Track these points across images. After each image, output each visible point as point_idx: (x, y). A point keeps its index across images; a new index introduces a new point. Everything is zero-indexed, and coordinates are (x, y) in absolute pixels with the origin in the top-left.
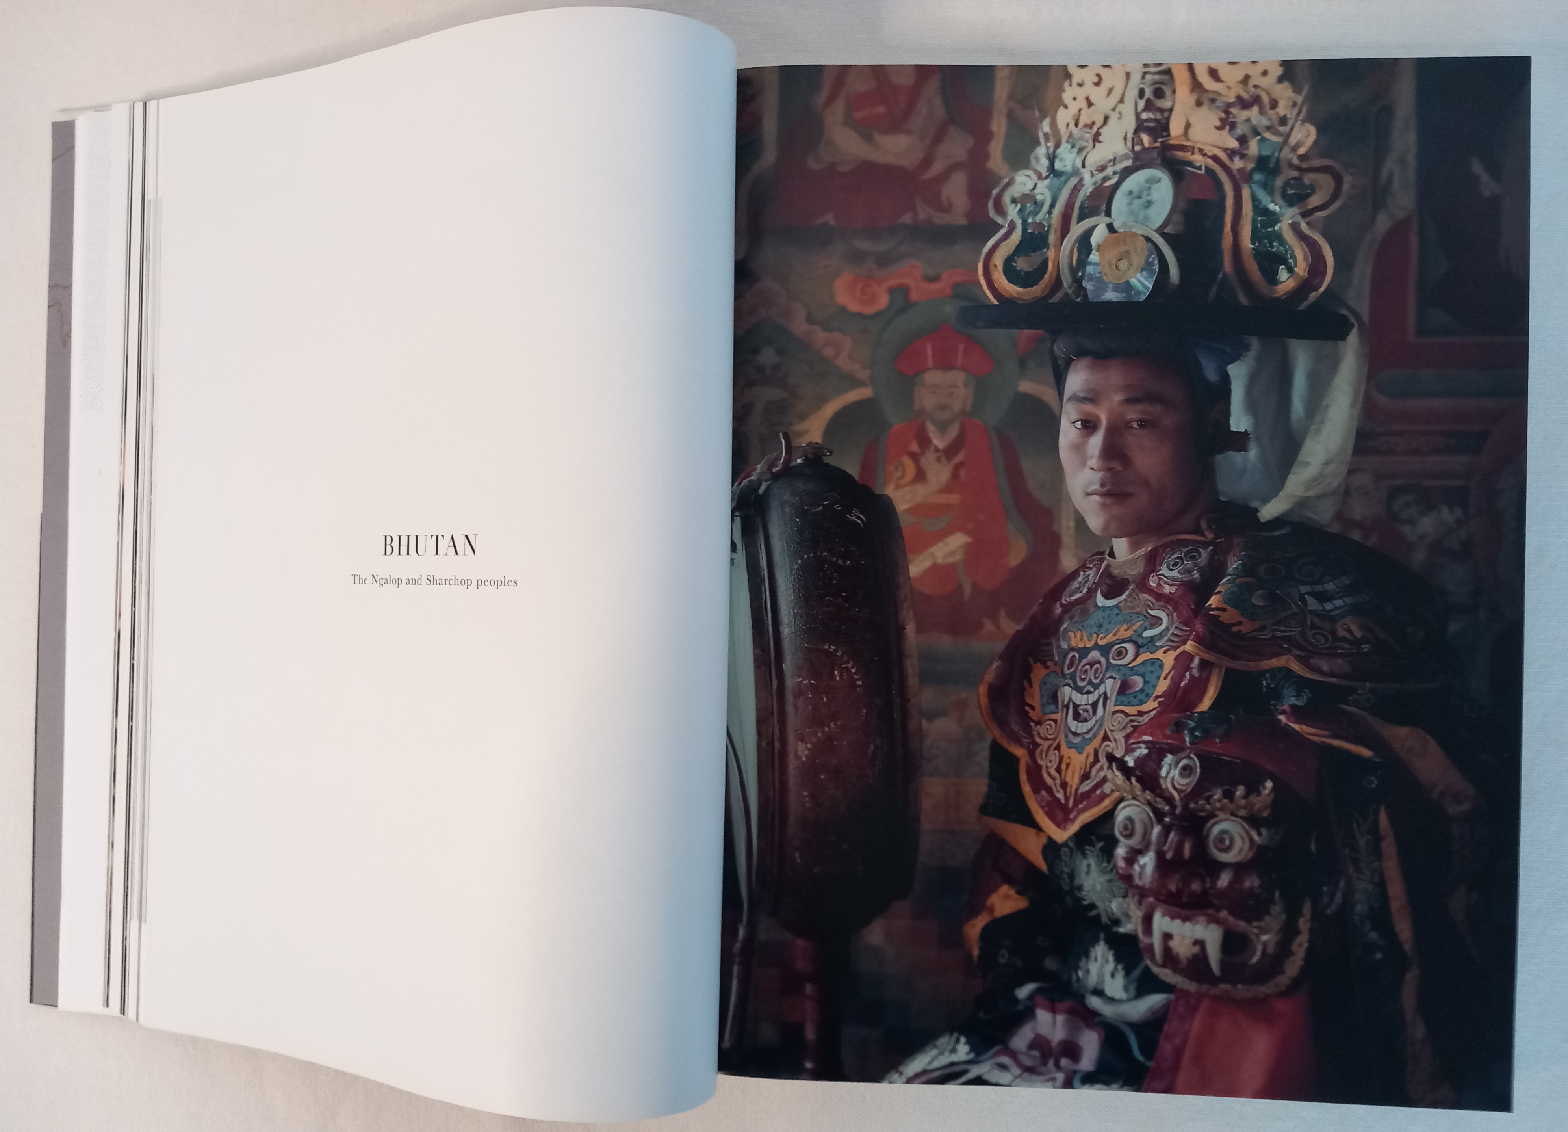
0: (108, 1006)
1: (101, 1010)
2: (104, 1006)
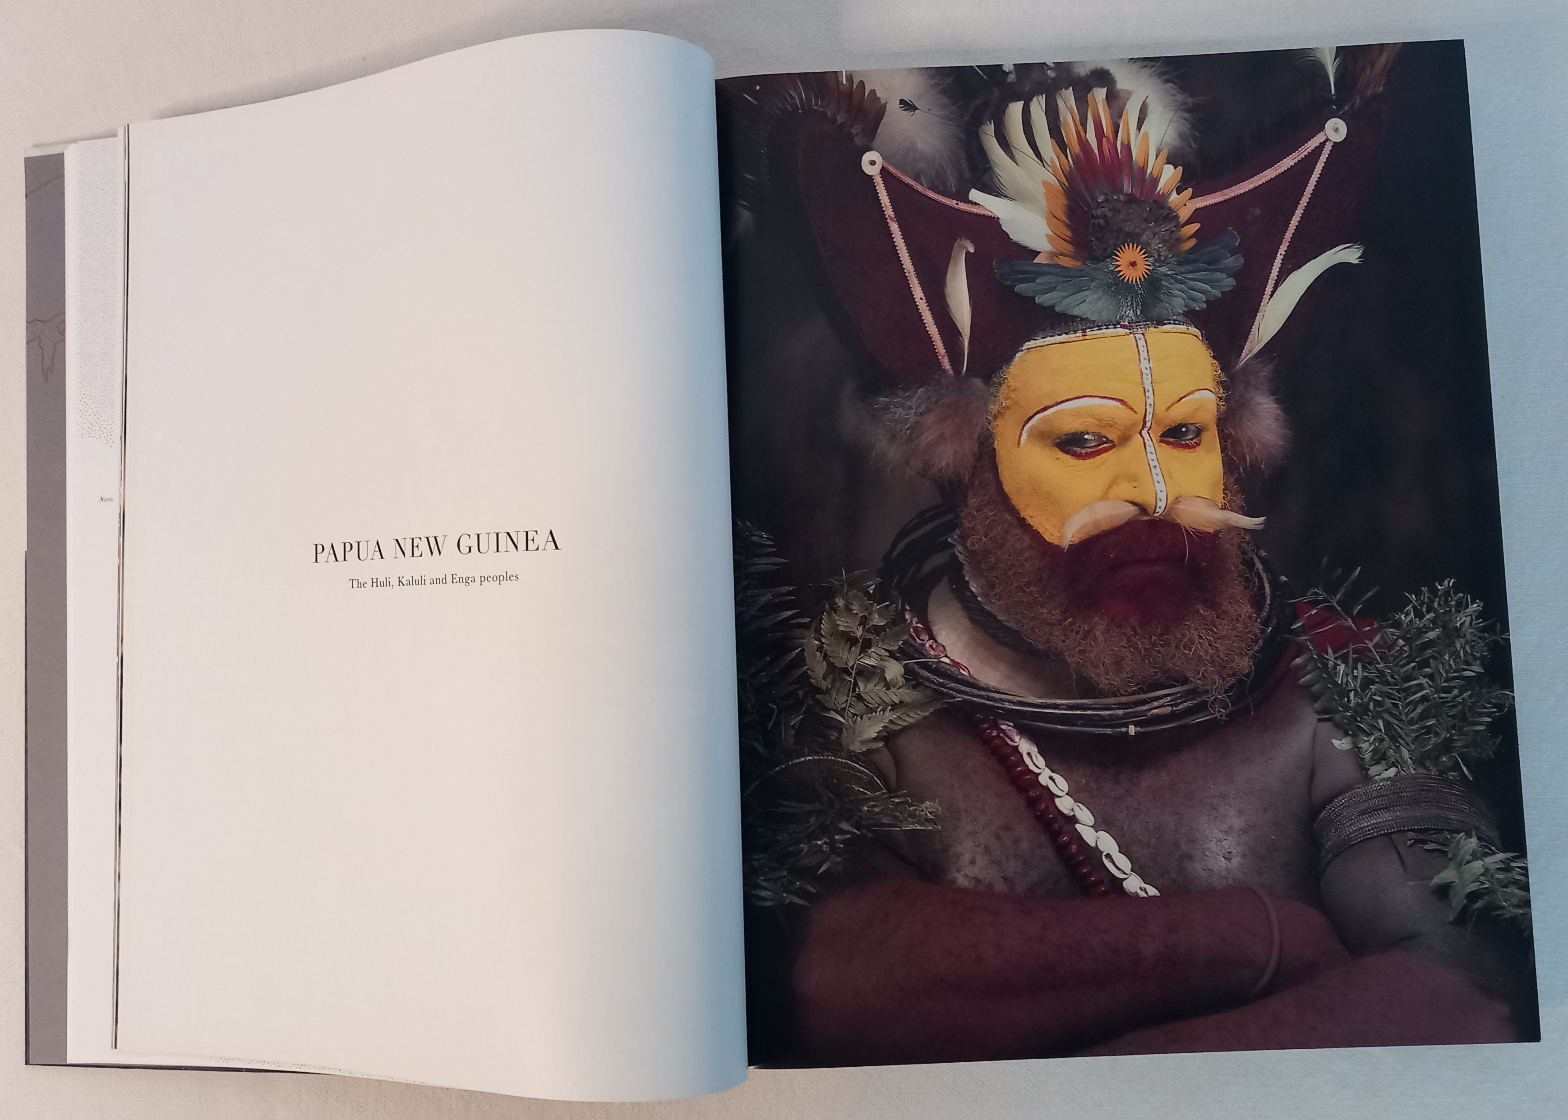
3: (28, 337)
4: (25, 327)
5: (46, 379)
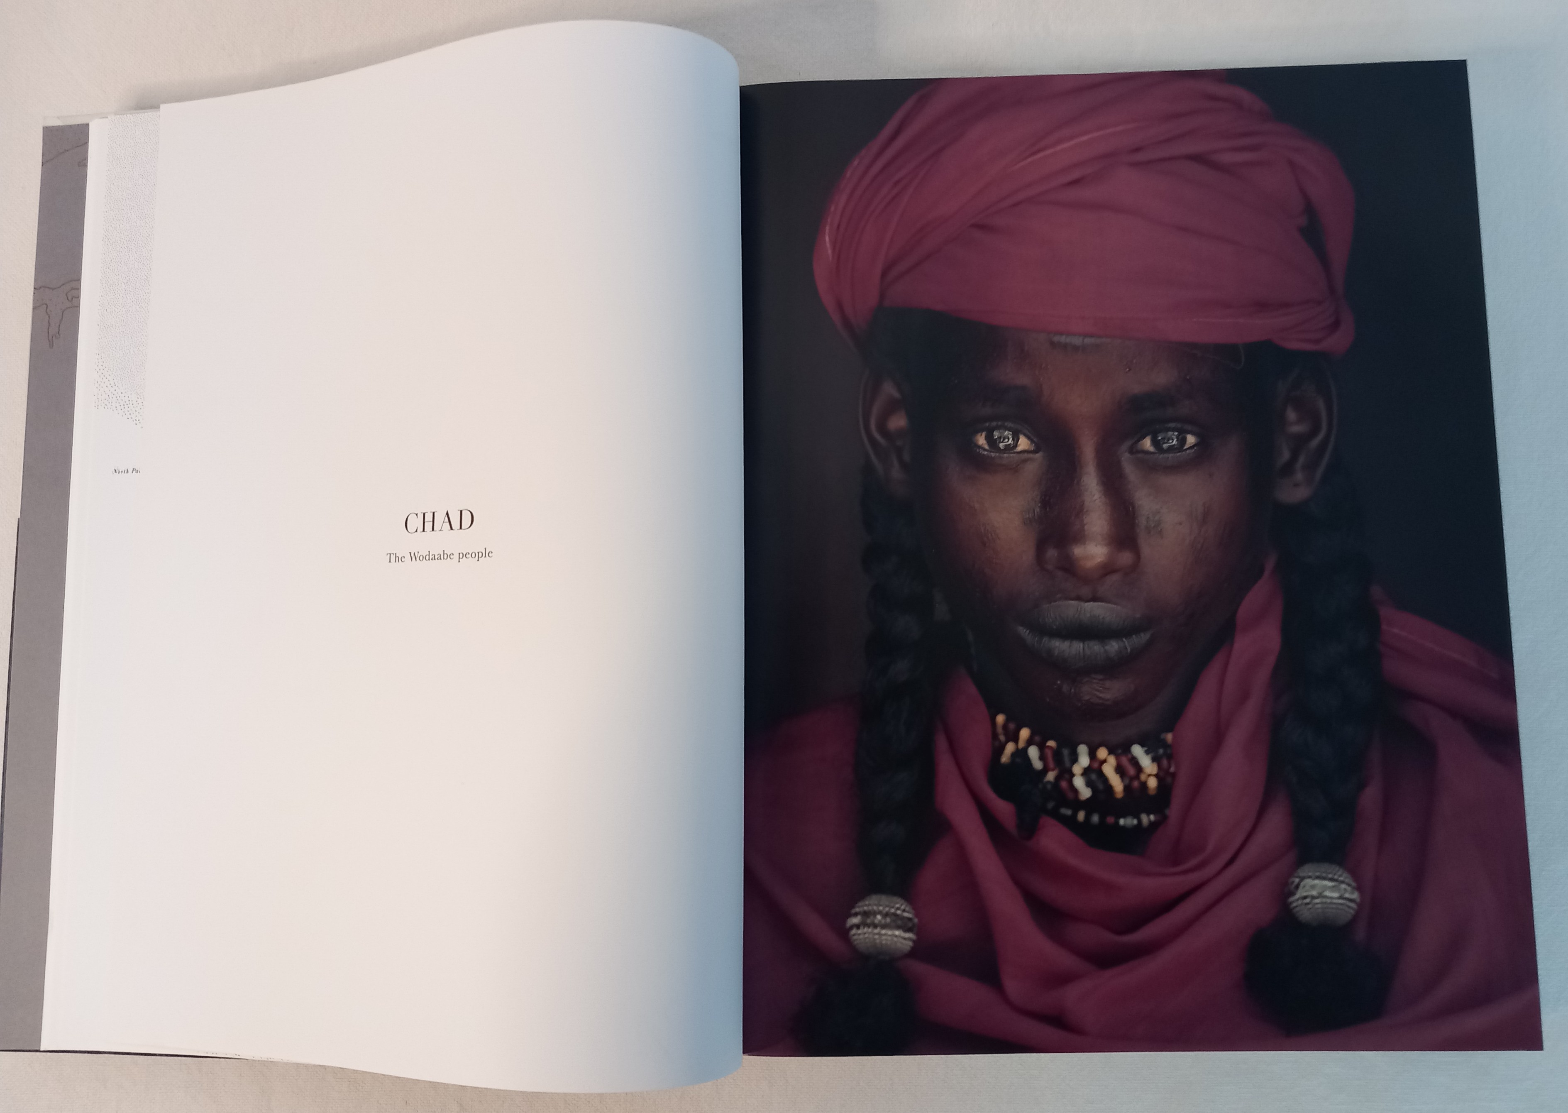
3: (34, 303)
4: (32, 293)
5: (51, 345)
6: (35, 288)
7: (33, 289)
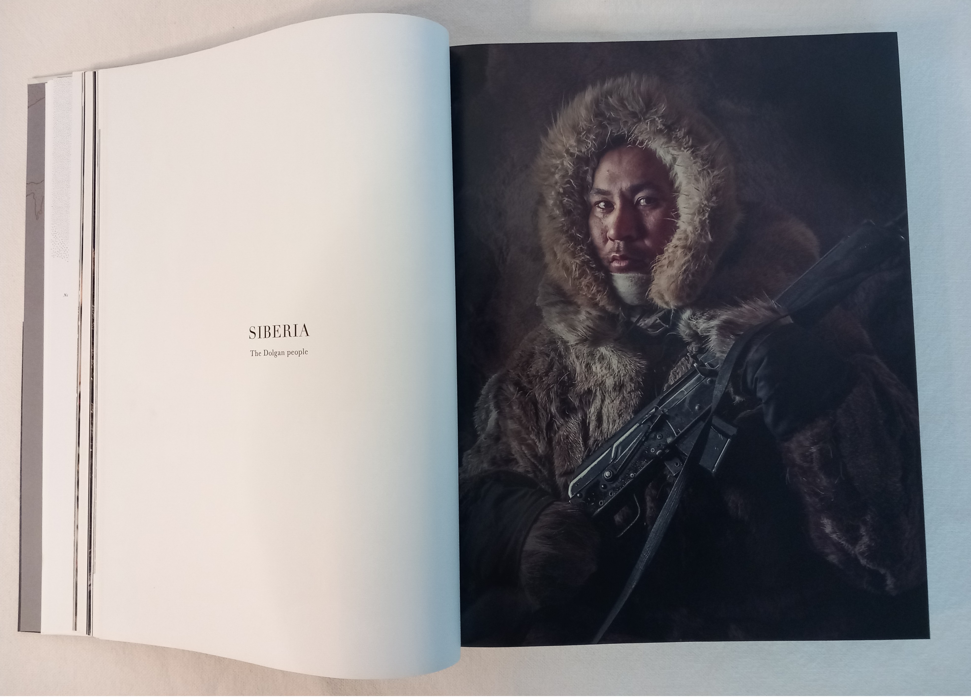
0: (76, 630)
1: (70, 632)
2: (73, 630)
3: (27, 192)
6: (27, 184)
7: (26, 185)
